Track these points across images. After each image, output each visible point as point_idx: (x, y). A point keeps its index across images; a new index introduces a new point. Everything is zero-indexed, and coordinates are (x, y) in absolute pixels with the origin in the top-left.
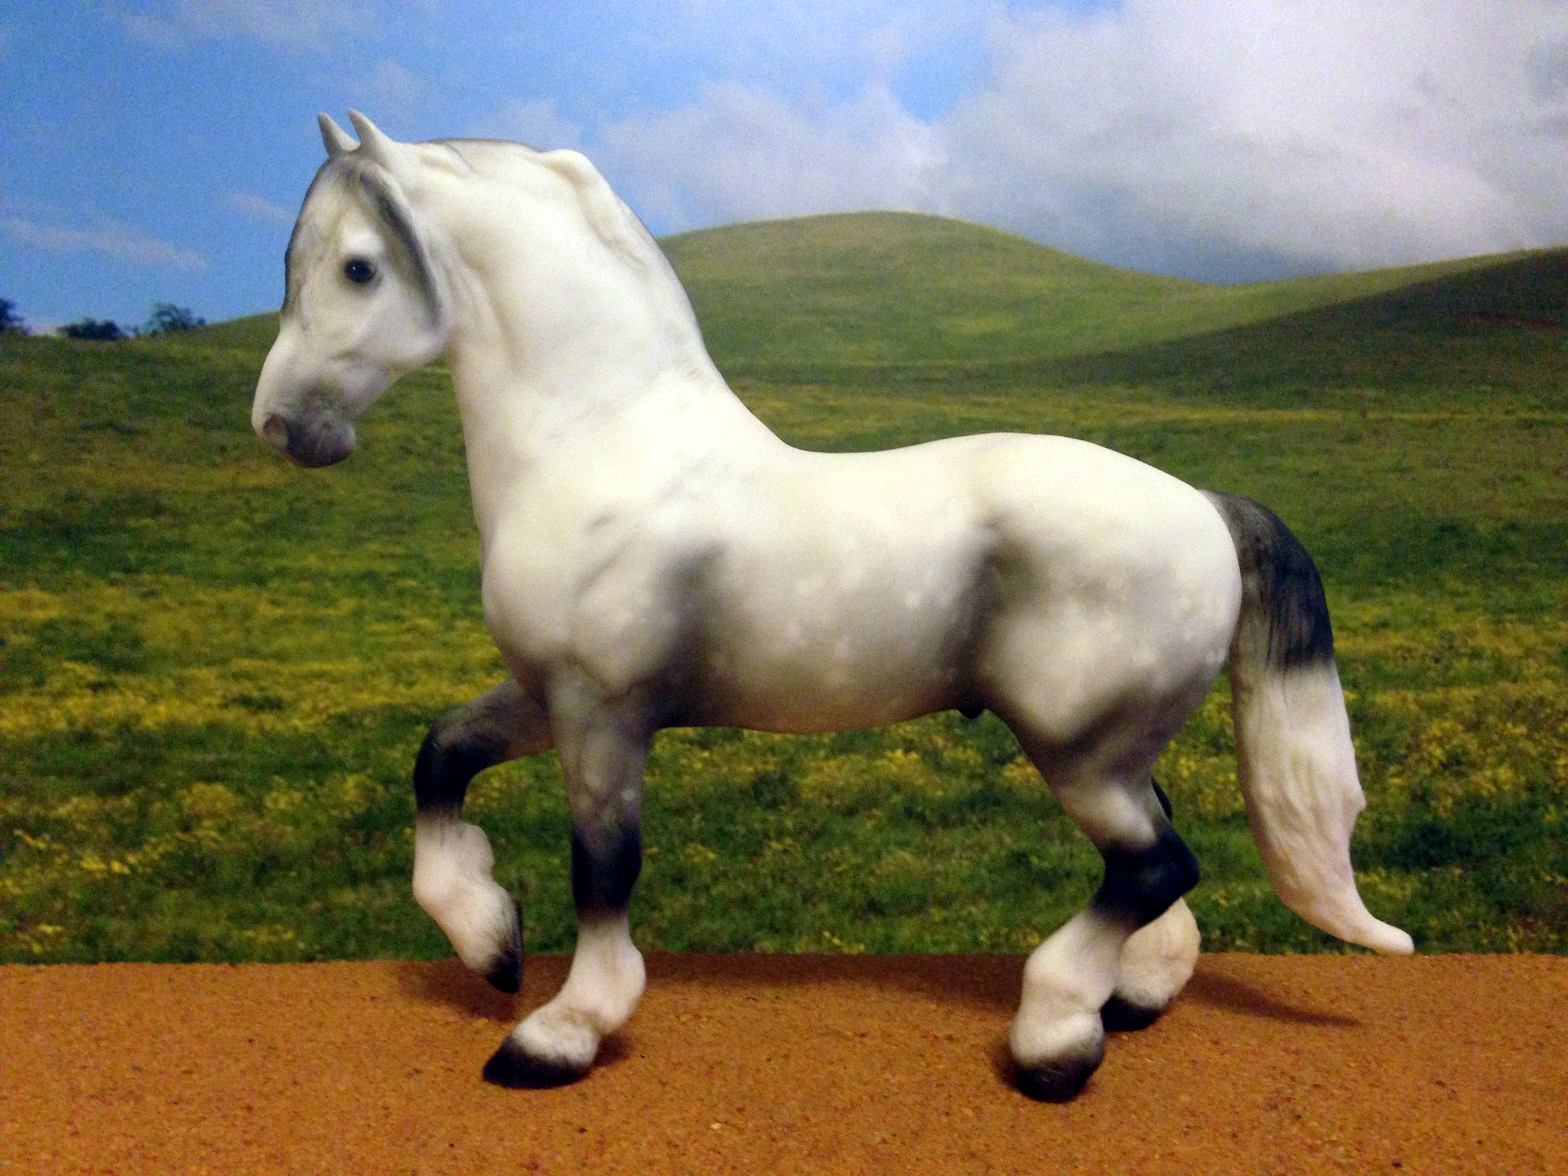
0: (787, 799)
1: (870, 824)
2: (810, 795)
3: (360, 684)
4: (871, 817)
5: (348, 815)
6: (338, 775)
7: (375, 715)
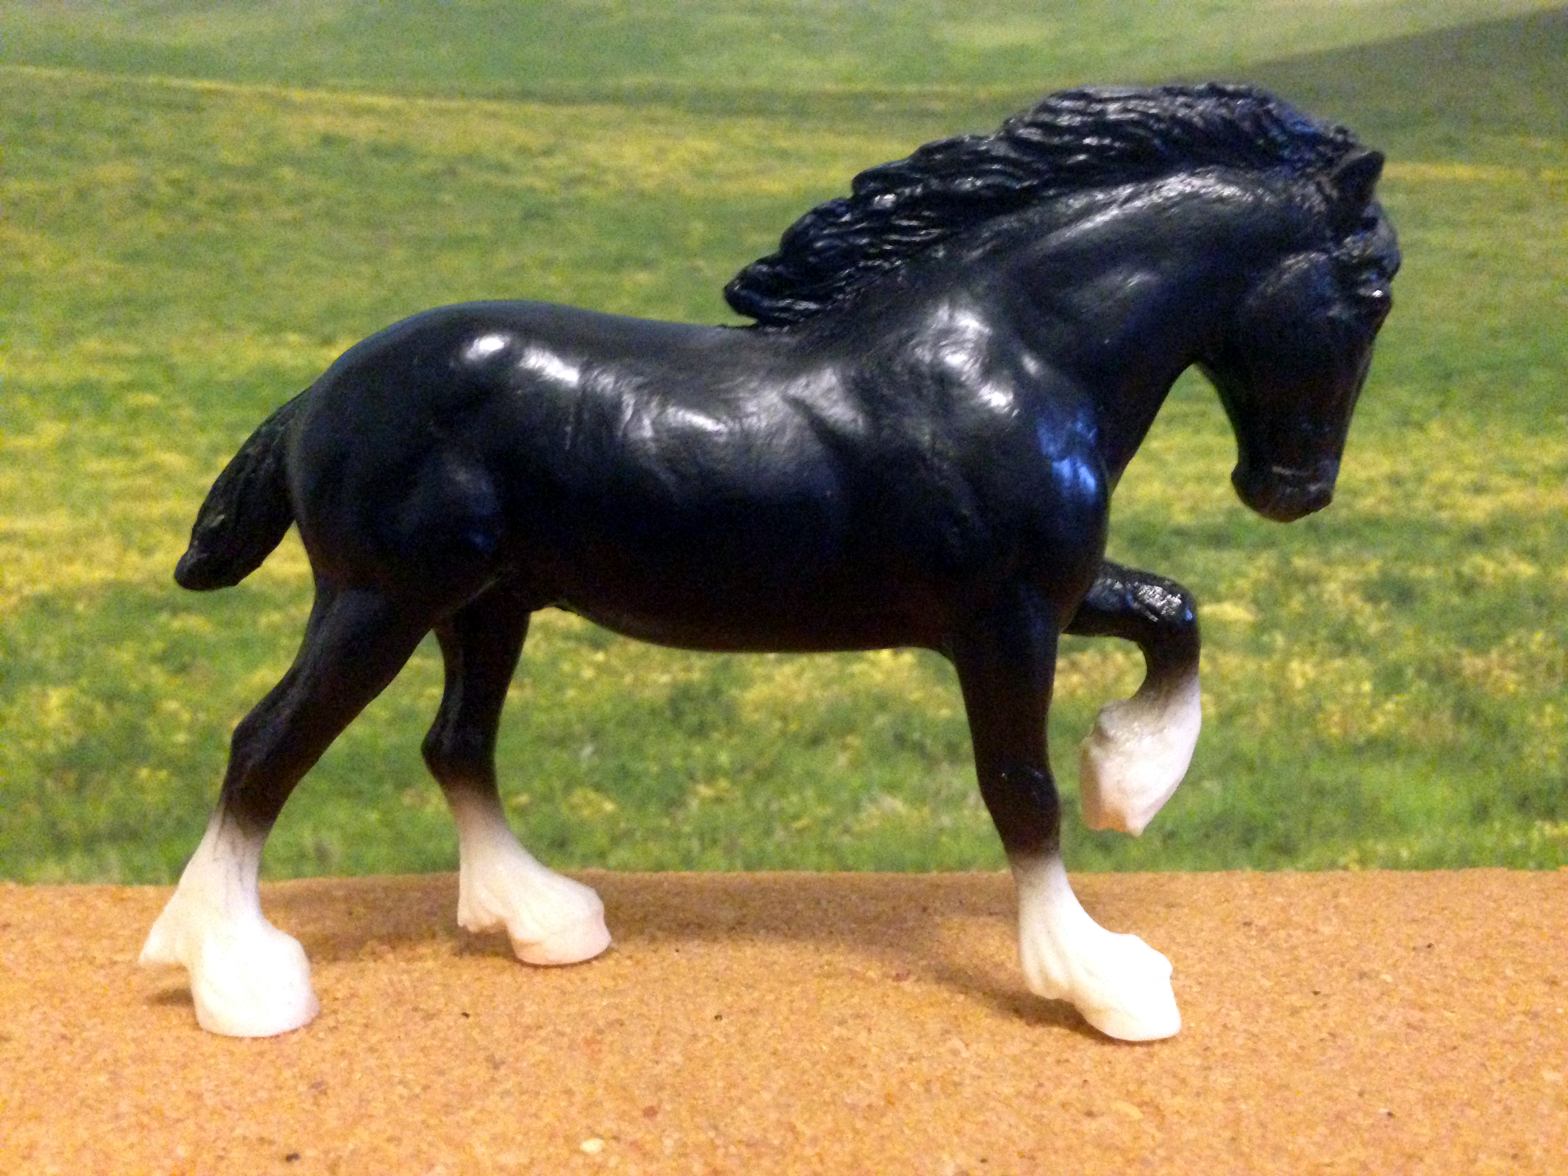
0: (721, 723)
1: (842, 759)
2: (756, 717)
3: (69, 551)
4: (845, 747)
5: (50, 748)
6: (35, 688)
7: (91, 598)
